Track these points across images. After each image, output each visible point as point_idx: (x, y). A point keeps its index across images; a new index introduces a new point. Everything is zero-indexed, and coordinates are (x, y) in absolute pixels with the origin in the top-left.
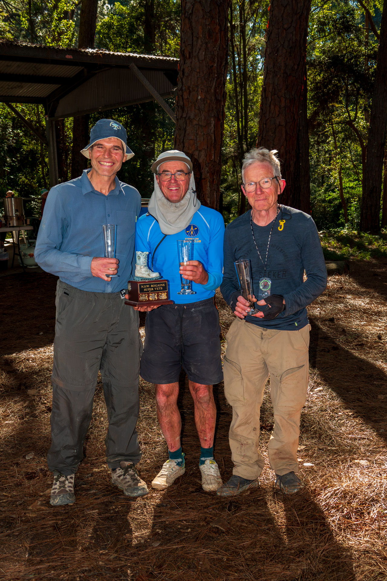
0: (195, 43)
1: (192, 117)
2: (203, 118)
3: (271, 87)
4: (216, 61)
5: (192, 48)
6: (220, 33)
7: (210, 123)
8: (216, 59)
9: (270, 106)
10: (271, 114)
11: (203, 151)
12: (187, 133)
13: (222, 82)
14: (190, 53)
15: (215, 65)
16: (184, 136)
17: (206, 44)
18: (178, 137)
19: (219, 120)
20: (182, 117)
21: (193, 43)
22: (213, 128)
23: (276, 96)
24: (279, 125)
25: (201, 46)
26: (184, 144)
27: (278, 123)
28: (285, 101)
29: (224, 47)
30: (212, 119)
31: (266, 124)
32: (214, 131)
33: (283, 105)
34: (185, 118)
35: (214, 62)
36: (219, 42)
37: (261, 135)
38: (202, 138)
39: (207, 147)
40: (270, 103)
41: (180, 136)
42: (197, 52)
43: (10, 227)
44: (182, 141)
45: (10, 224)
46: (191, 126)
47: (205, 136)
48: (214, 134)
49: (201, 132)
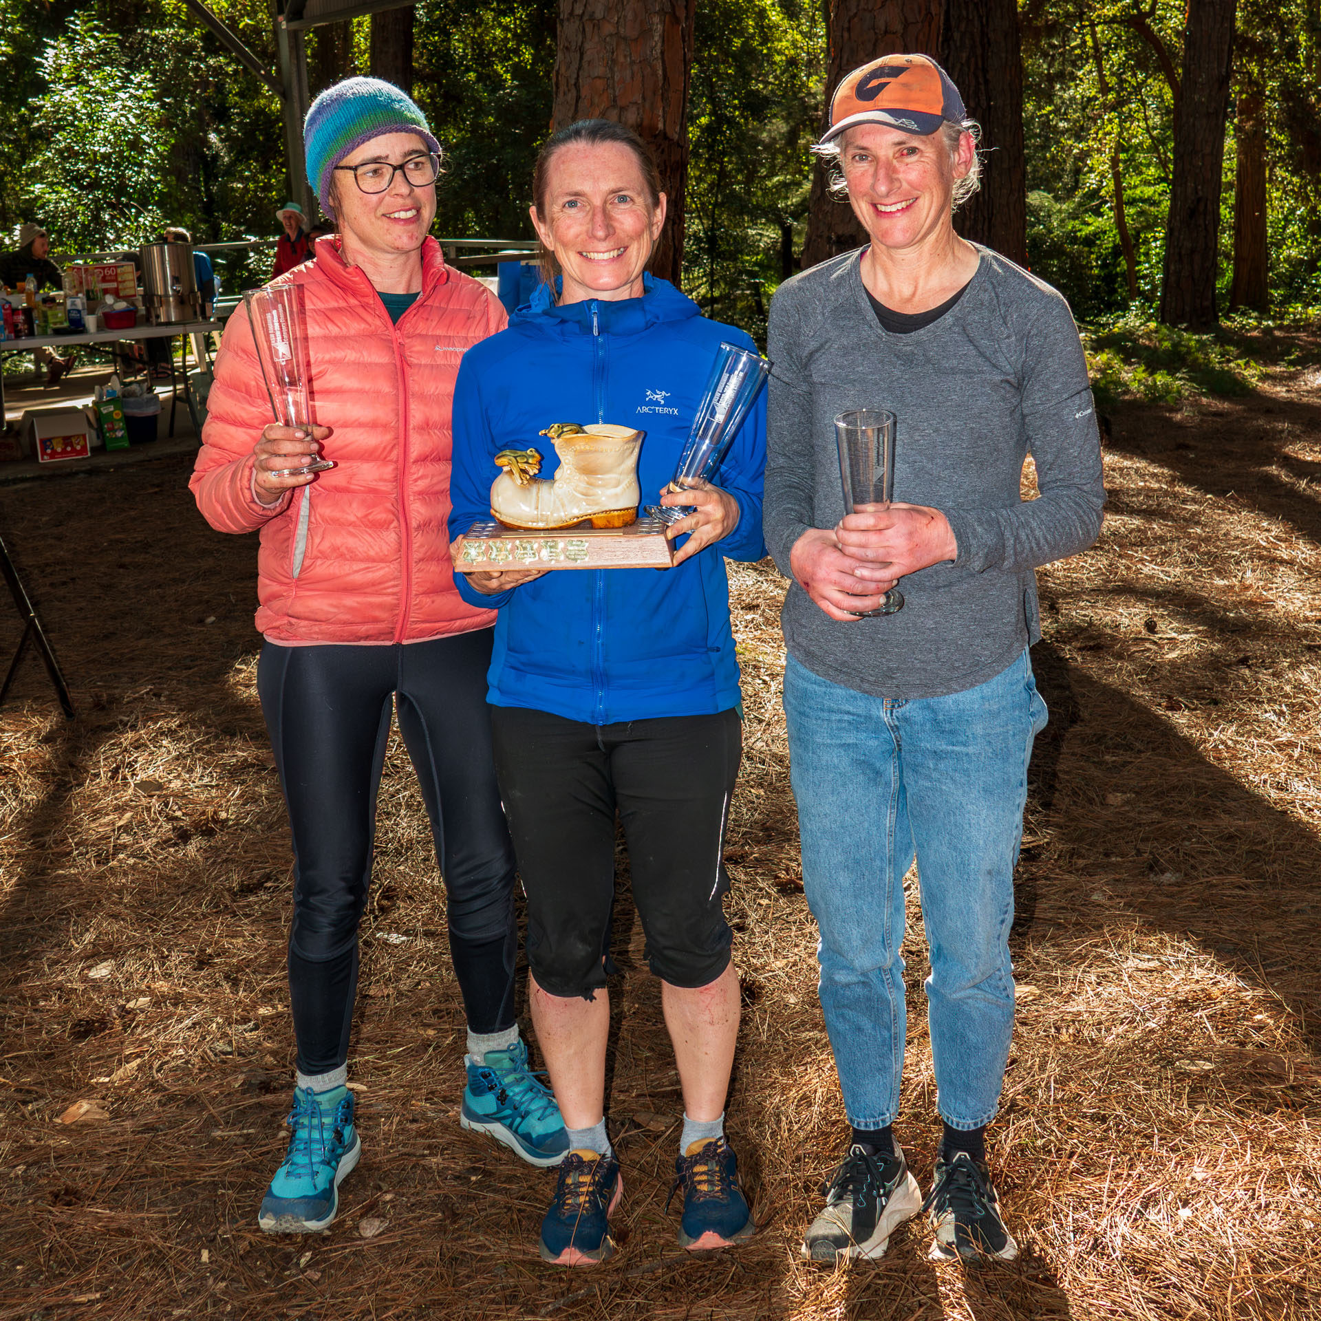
1: (599, 15)
2: (630, 16)
7: (651, 30)
11: (634, 109)
12: (586, 58)
16: (579, 68)
18: (563, 70)
19: (675, 19)
20: (571, 14)
22: (659, 44)
24: (886, 32)
26: (578, 91)
30: (656, 19)
31: (849, 30)
32: (662, 53)
34: (581, 16)
38: (628, 72)
39: (644, 98)
41: (568, 68)
44: (573, 82)
46: (596, 39)
47: (635, 68)
48: (663, 62)
49: (625, 56)
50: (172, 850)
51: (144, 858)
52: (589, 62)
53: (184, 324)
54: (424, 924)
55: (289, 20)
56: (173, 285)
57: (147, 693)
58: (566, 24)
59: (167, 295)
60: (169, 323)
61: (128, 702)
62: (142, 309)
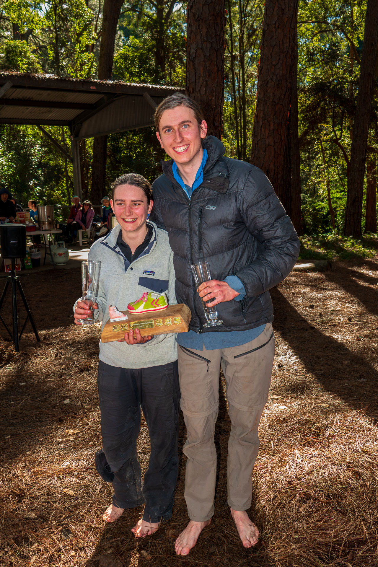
0: (197, 81)
3: (262, 114)
4: (215, 95)
5: (195, 85)
6: (218, 73)
8: (214, 94)
9: (261, 129)
10: (262, 136)
13: (219, 112)
14: (193, 89)
15: (214, 98)
17: (206, 81)
21: (196, 81)
23: (266, 121)
24: (269, 145)
25: (202, 83)
27: (267, 143)
28: (274, 124)
29: (221, 83)
31: (257, 144)
33: (272, 128)
35: (213, 96)
36: (217, 80)
37: (254, 153)
40: (261, 126)
42: (199, 88)
43: (43, 230)
45: (43, 228)
53: (51, 230)
55: (74, 137)
56: (47, 218)
59: (45, 222)
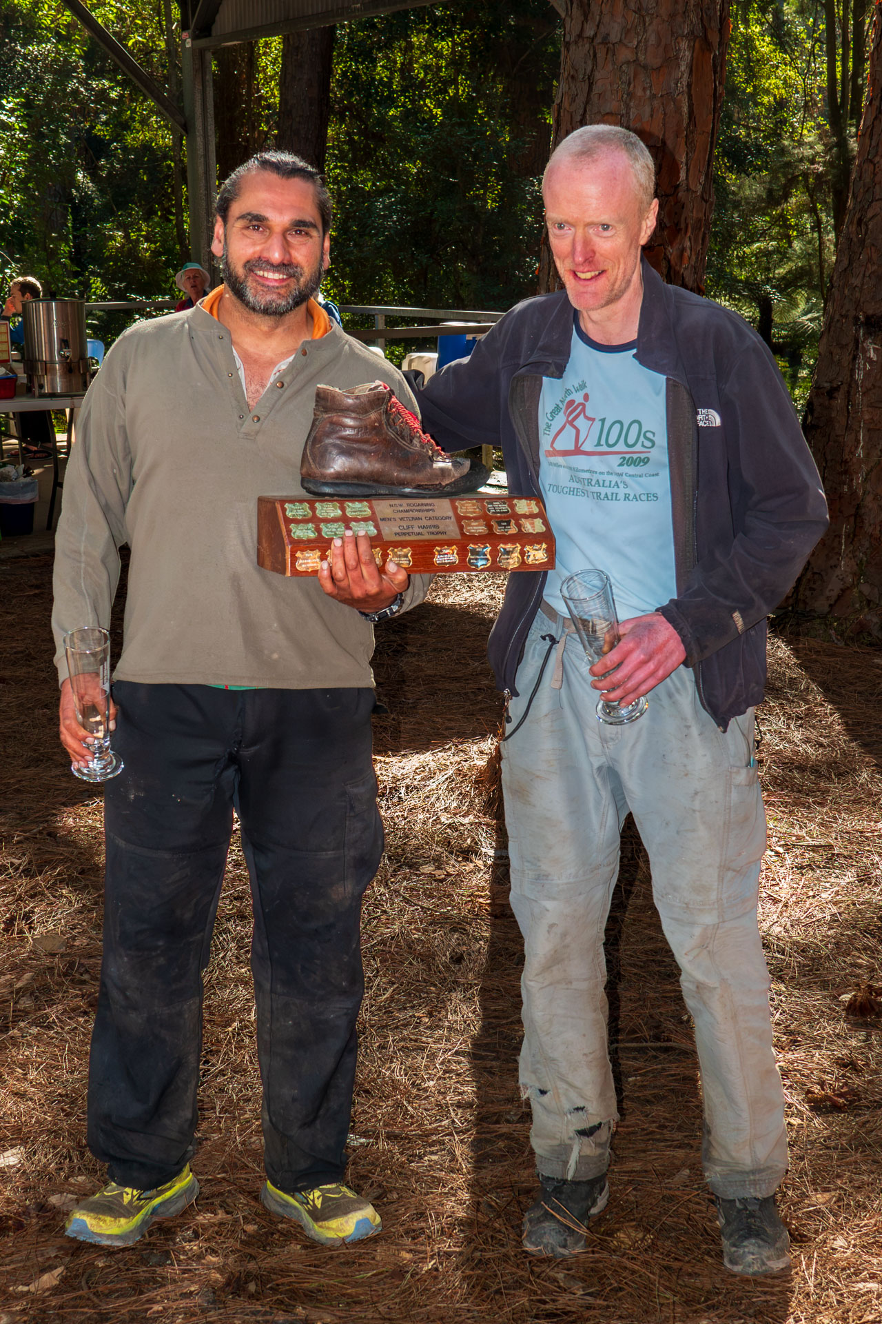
1: (614, 37)
2: (653, 40)
7: (677, 58)
12: (596, 90)
16: (587, 102)
18: (566, 104)
19: (707, 44)
20: (580, 36)
22: (686, 75)
30: (684, 45)
32: (689, 86)
34: (593, 39)
38: (647, 110)
44: (578, 118)
46: (610, 67)
47: (656, 103)
48: (690, 97)
49: (644, 89)
50: (81, 1020)
51: (49, 1027)
52: (600, 95)
53: (72, 396)
54: (386, 1125)
55: (195, 38)
56: (60, 349)
57: (40, 832)
58: (573, 47)
59: (53, 362)
60: (53, 395)
61: (19, 842)
62: (22, 377)
